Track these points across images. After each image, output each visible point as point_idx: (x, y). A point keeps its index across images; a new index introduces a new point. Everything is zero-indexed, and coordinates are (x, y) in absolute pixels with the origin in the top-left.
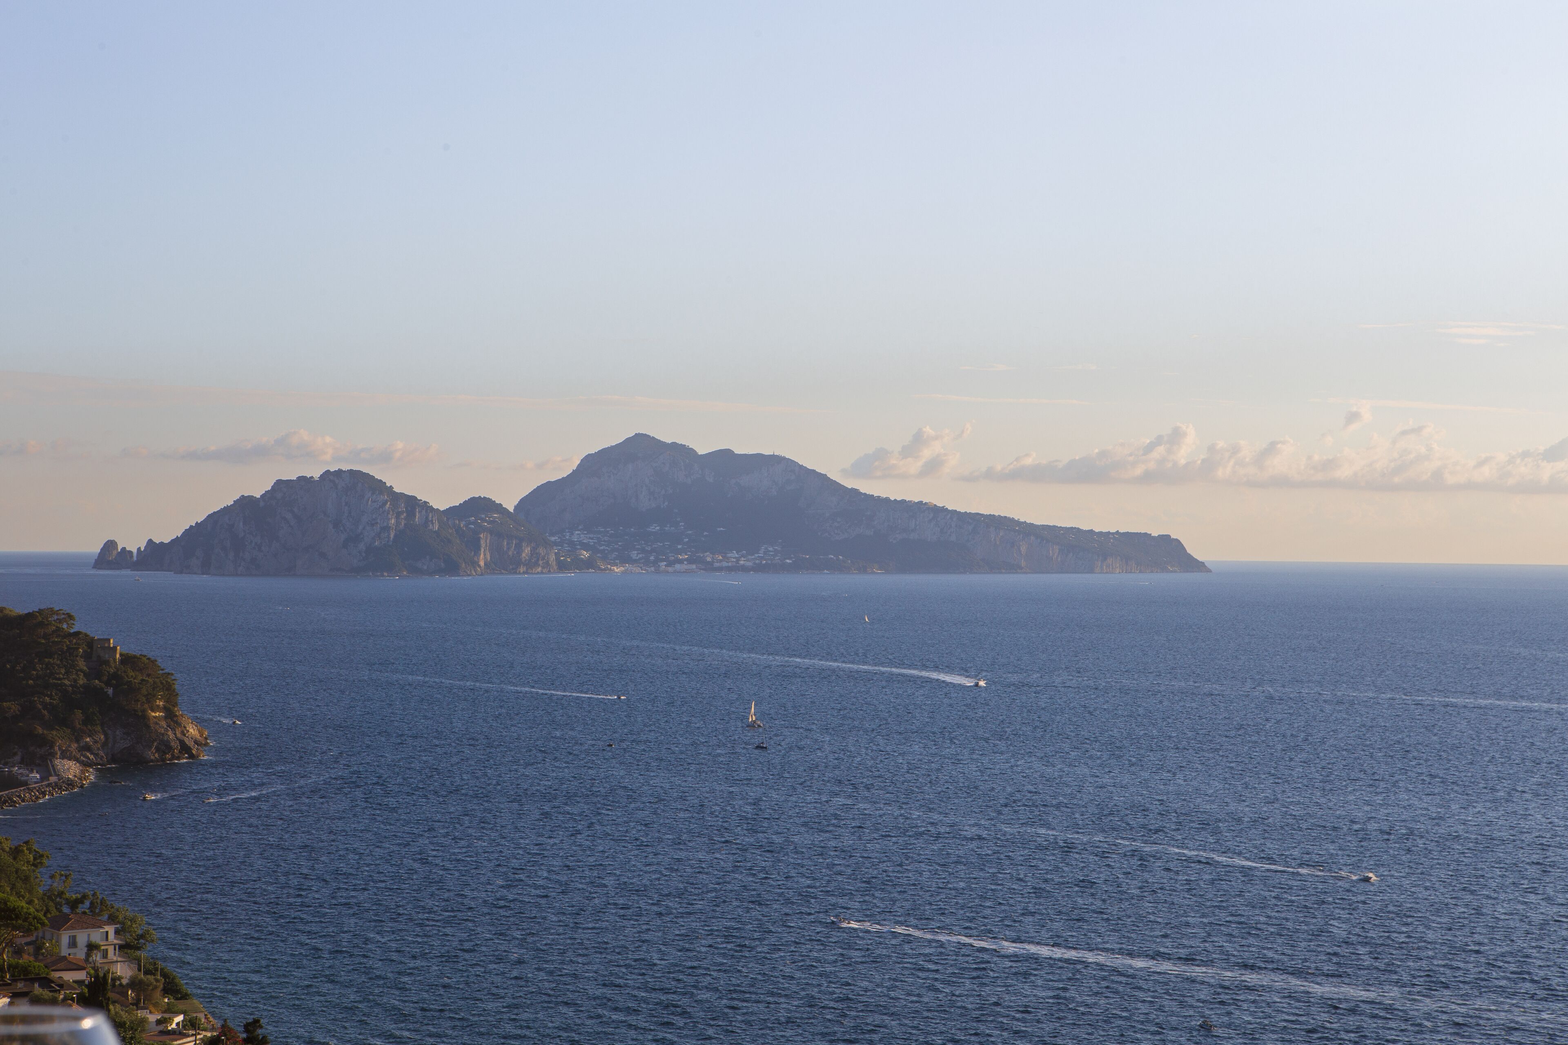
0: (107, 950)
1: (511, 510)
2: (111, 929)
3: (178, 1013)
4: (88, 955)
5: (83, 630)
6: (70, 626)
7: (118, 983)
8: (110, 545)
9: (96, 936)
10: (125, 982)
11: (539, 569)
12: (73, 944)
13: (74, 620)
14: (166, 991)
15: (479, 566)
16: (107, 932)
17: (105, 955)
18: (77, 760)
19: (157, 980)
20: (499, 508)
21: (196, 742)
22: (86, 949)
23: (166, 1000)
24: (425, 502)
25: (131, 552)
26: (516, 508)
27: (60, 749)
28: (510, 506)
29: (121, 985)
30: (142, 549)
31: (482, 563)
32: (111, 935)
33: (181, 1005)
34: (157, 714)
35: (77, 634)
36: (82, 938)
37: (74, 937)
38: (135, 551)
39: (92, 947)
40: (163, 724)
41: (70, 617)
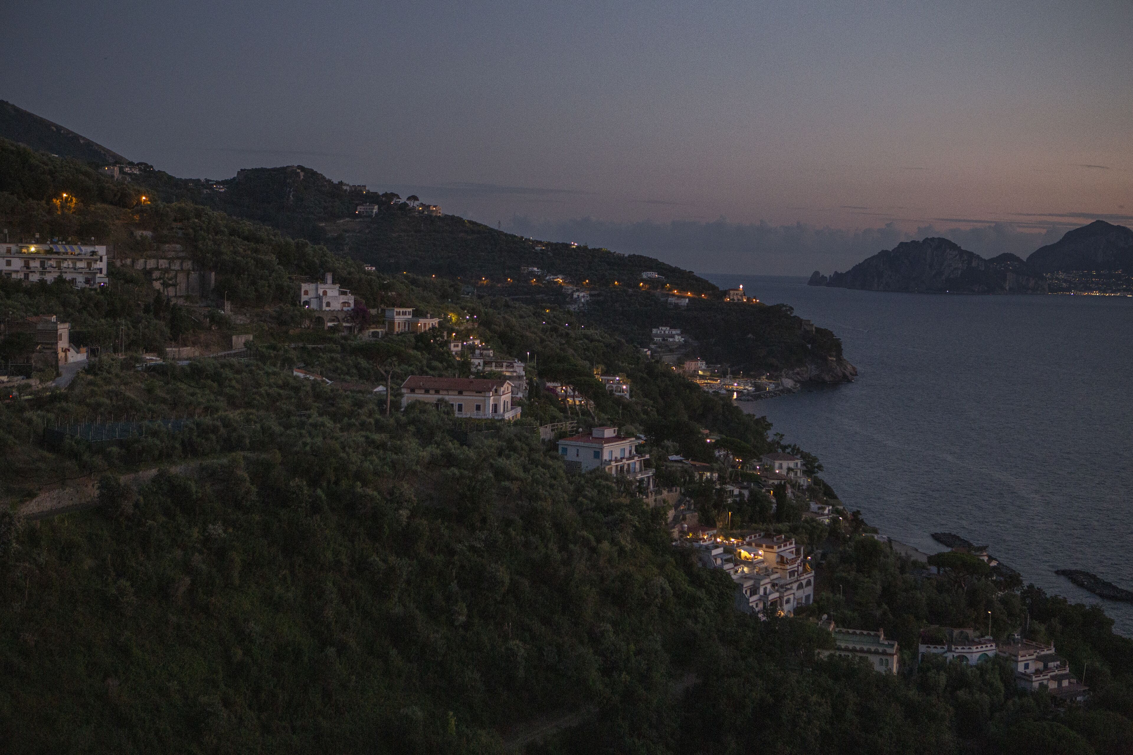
0: (797, 472)
1: (1025, 261)
2: (799, 462)
3: (829, 505)
4: (788, 473)
5: (797, 315)
6: (791, 313)
7: (801, 488)
8: (817, 273)
9: (792, 464)
10: (804, 487)
11: (1039, 292)
12: (781, 467)
13: (793, 310)
14: (825, 494)
15: (1006, 290)
16: (797, 463)
17: (796, 474)
18: (791, 378)
19: (820, 489)
20: (1018, 259)
21: (851, 374)
22: (786, 471)
23: (825, 499)
24: (978, 255)
25: (826, 277)
26: (1028, 259)
27: (785, 373)
28: (1024, 257)
29: (802, 489)
30: (832, 276)
31: (1007, 288)
32: (799, 465)
33: (832, 501)
34: (832, 358)
35: (795, 317)
36: (785, 464)
37: (781, 464)
38: (828, 277)
39: (789, 469)
40: (835, 364)
41: (792, 309)
